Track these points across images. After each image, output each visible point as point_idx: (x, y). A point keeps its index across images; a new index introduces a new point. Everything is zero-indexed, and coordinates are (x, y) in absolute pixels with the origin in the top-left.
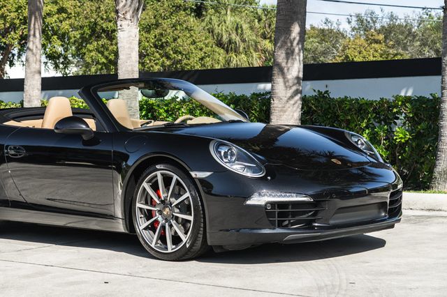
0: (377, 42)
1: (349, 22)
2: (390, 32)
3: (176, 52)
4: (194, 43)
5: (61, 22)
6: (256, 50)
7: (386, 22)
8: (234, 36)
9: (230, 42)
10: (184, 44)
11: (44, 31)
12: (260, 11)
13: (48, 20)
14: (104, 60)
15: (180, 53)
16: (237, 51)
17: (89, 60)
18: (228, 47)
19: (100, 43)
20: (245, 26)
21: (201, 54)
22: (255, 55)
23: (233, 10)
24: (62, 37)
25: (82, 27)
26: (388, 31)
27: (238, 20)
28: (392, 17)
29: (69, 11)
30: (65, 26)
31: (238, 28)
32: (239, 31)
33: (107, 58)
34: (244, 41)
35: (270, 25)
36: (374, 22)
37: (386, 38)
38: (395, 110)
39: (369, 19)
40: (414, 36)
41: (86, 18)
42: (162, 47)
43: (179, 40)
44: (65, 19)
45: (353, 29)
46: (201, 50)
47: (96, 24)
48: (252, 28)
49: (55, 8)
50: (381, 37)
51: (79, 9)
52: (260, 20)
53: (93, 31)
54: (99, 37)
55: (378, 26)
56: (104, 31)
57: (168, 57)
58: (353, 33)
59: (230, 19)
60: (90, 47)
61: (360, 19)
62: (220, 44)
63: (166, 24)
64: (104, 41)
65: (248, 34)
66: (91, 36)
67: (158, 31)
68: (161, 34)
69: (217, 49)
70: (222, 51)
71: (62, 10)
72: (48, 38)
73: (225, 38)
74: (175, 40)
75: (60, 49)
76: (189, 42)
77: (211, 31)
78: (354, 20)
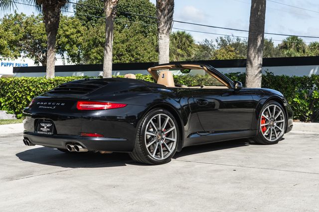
0: (232, 51)
1: (217, 41)
3: (137, 54)
4: (145, 50)
7: (235, 41)
10: (140, 50)
15: (139, 55)
19: (98, 49)
25: (89, 40)
26: (236, 46)
28: (238, 39)
29: (82, 32)
30: (80, 40)
35: (181, 41)
36: (229, 41)
37: (235, 49)
39: (226, 40)
41: (91, 36)
42: (130, 51)
43: (139, 48)
44: (80, 36)
45: (219, 44)
46: (149, 53)
47: (96, 39)
49: (75, 31)
50: (233, 49)
52: (176, 39)
53: (94, 42)
54: (97, 46)
55: (231, 43)
56: (100, 42)
57: (133, 56)
58: (219, 47)
60: (93, 51)
61: (222, 41)
63: (132, 39)
64: (100, 48)
66: (93, 45)
67: (128, 43)
68: (130, 45)
71: (79, 32)
74: (136, 48)
78: (219, 40)
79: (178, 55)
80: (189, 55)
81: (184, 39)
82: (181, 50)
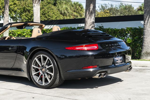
0: (107, 13)
1: (99, 7)
2: (111, 10)
3: (48, 16)
4: (54, 13)
5: (15, 7)
6: (72, 15)
7: (110, 7)
8: (65, 11)
9: (64, 13)
10: (51, 13)
11: (9, 10)
12: (73, 4)
13: (11, 7)
14: (27, 19)
15: (50, 16)
16: (66, 16)
17: (23, 19)
18: (64, 14)
19: (26, 13)
20: (69, 8)
21: (56, 17)
22: (72, 17)
23: (65, 4)
24: (15, 12)
25: (21, 9)
26: (110, 10)
27: (67, 6)
28: (112, 6)
29: (17, 4)
30: (16, 8)
31: (66, 9)
32: (67, 10)
33: (28, 18)
34: (68, 13)
35: (76, 8)
36: (106, 7)
37: (110, 12)
38: (127, 32)
39: (105, 6)
40: (118, 11)
41: (22, 6)
42: (44, 14)
43: (49, 12)
44: (16, 6)
45: (100, 9)
46: (56, 15)
47: (25, 8)
48: (71, 9)
49: (13, 3)
50: (108, 11)
51: (20, 4)
52: (73, 7)
53: (24, 10)
54: (26, 12)
55: (107, 8)
56: (27, 10)
57: (46, 18)
58: (100, 10)
59: (64, 6)
60: (23, 15)
61: (102, 7)
62: (61, 14)
63: (45, 8)
64: (27, 13)
65: (69, 10)
66: (23, 11)
67: (43, 10)
68: (44, 11)
69: (61, 15)
70: (62, 16)
71: (15, 4)
72: (11, 12)
73: (63, 12)
74: (48, 12)
75: (14, 15)
76: (52, 13)
77: (59, 10)
78: (100, 6)
79: (74, 15)
80: (81, 16)
81: (78, 7)
82: (76, 13)
